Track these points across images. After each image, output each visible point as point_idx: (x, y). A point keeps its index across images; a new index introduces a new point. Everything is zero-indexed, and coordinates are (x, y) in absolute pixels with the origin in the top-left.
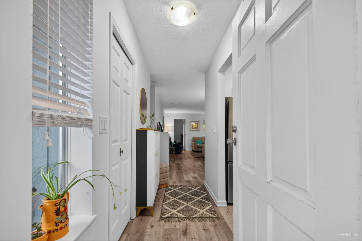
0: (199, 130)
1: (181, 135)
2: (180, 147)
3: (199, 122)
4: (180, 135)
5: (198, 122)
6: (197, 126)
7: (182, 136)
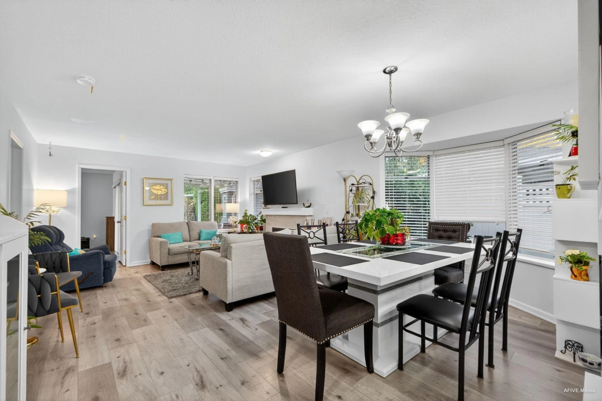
0: (170, 203)
1: (108, 218)
2: (105, 263)
3: (171, 180)
4: (105, 219)
5: (169, 182)
6: (167, 193)
7: (110, 221)
